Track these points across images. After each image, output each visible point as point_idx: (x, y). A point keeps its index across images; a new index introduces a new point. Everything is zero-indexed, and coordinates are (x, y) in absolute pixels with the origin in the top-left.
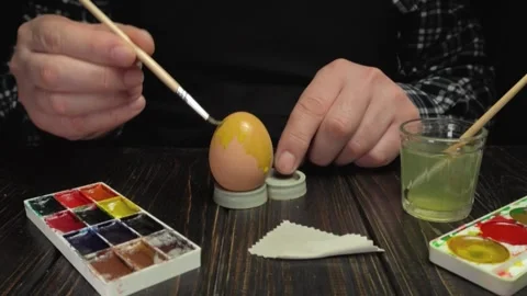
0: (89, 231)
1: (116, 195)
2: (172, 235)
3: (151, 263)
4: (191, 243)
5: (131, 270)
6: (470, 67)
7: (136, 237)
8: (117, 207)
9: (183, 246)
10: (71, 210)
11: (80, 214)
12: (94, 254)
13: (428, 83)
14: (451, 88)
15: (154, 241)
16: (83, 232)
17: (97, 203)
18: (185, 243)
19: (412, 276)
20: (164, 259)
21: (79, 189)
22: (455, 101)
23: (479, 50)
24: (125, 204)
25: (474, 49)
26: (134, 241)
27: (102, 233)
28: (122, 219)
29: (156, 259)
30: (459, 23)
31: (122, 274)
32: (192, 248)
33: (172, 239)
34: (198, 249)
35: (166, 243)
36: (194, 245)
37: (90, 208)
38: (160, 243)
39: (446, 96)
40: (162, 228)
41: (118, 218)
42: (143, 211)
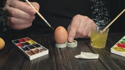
0: (26, 47)
1: (31, 40)
2: (43, 47)
3: (38, 53)
4: (46, 49)
5: (35, 54)
6: (105, 17)
7: (35, 48)
8: (31, 42)
9: (45, 50)
10: (22, 43)
11: (23, 43)
12: (27, 51)
13: (95, 20)
14: (100, 21)
15: (39, 49)
16: (24, 47)
17: (27, 41)
18: (45, 49)
19: (107, 62)
20: (41, 52)
21: (23, 39)
22: (100, 24)
23: (107, 14)
24: (33, 42)
25: (106, 14)
26: (35, 49)
27: (28, 47)
28: (32, 45)
29: (40, 52)
30: (102, 8)
31: (33, 55)
32: (47, 50)
33: (43, 48)
34: (48, 50)
35: (41, 49)
36: (47, 49)
37: (25, 42)
38: (40, 49)
39: (98, 23)
40: (41, 46)
41: (31, 44)
42: (36, 43)
